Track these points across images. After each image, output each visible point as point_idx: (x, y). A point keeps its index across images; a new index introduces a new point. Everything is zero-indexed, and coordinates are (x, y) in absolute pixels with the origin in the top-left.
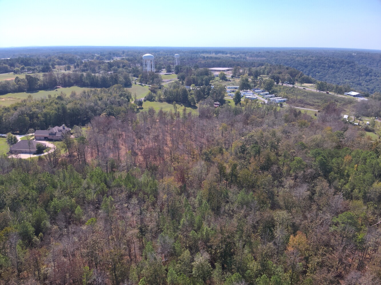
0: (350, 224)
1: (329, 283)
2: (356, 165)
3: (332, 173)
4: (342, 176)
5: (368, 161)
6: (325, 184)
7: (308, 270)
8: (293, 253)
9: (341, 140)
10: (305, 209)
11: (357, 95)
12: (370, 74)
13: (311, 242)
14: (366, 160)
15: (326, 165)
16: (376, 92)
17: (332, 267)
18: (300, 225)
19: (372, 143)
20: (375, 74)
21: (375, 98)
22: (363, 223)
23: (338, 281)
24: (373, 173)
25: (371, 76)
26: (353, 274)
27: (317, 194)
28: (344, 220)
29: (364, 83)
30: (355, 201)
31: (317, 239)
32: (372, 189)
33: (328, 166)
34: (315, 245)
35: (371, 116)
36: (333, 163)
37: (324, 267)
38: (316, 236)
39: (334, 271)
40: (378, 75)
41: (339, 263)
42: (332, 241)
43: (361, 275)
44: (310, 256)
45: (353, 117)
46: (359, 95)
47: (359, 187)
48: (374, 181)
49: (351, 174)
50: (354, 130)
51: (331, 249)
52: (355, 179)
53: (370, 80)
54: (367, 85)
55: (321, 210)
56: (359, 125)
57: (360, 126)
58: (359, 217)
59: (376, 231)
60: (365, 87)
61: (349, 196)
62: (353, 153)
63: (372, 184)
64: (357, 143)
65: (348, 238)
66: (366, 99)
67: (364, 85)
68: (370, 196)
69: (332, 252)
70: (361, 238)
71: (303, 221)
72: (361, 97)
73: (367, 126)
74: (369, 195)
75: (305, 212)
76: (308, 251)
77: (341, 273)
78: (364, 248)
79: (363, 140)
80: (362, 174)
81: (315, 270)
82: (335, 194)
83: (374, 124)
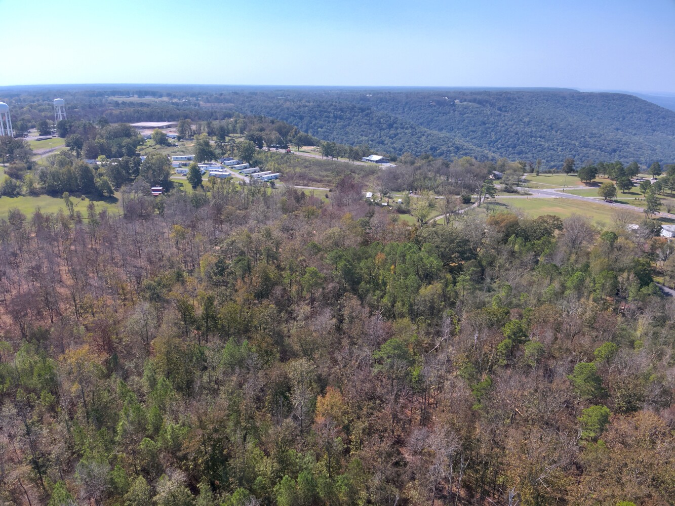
0: (399, 356)
1: (385, 457)
2: (393, 267)
3: (363, 283)
4: (377, 286)
5: (408, 257)
6: (355, 302)
7: (351, 446)
8: (326, 425)
9: (367, 231)
10: (333, 348)
11: (380, 160)
12: (395, 125)
13: (349, 400)
14: (404, 256)
15: (353, 273)
16: (405, 153)
17: (386, 430)
18: (329, 375)
19: (409, 230)
20: (402, 124)
21: (406, 162)
22: (416, 351)
23: (397, 450)
24: (417, 274)
25: (397, 128)
26: (416, 435)
27: (347, 321)
28: (389, 353)
29: (388, 140)
30: (400, 321)
31: (357, 391)
32: (419, 297)
33: (355, 273)
34: (355, 403)
35: (404, 190)
36: (362, 269)
37: (374, 433)
38: (354, 387)
39: (389, 435)
40: (405, 127)
41: (393, 423)
42: (378, 389)
43: (428, 432)
44: (351, 422)
45: (379, 195)
46: (383, 159)
47: (402, 297)
48: (420, 286)
49: (388, 281)
50: (383, 215)
51: (379, 402)
52: (394, 287)
53: (396, 135)
54: (392, 143)
55: (355, 344)
56: (388, 205)
57: (390, 206)
58: (408, 344)
59: (435, 359)
60: (390, 147)
61: (390, 314)
62: (387, 249)
63: (418, 291)
64: (389, 233)
65: (399, 379)
66: (392, 165)
67: (387, 144)
68: (418, 309)
69: (381, 406)
70: (416, 374)
71: (332, 368)
72: (387, 163)
73: (400, 206)
74: (416, 307)
75: (333, 352)
76: (346, 416)
77: (399, 436)
78: (423, 389)
79: (398, 226)
80: (402, 278)
81: (361, 443)
82: (371, 315)
83: (408, 201)
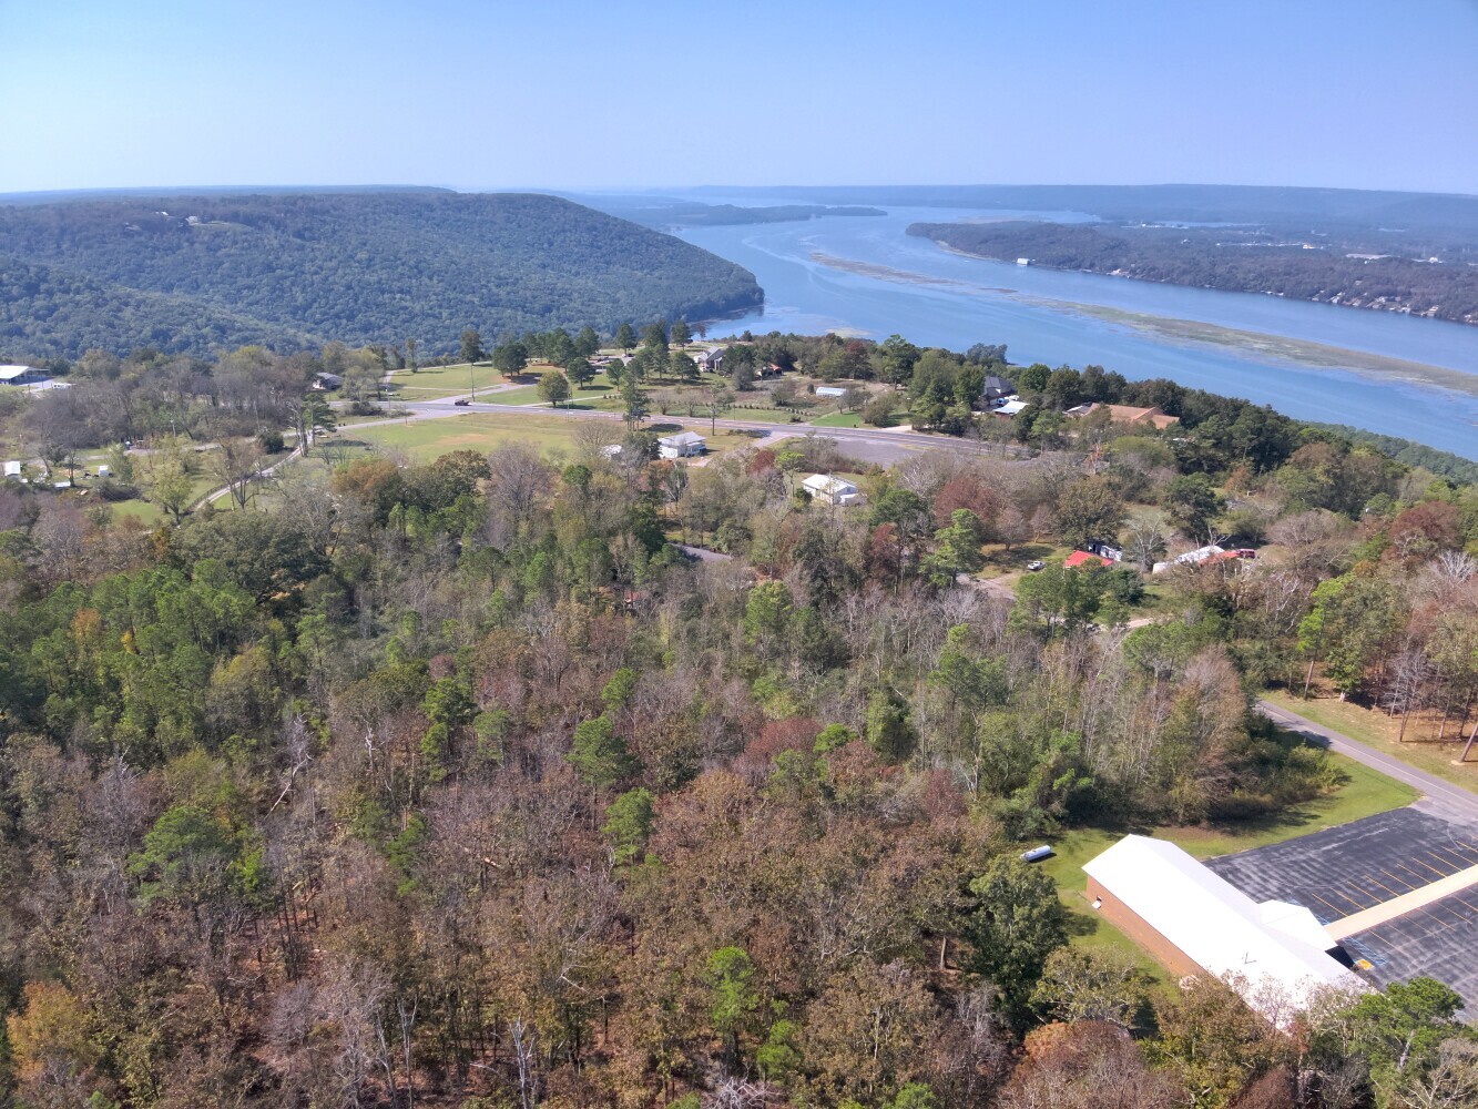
0: (197, 846)
1: (224, 1088)
2: (127, 636)
3: (52, 699)
4: (94, 695)
5: (161, 603)
6: (43, 751)
7: (132, 1101)
8: (51, 1079)
9: (31, 561)
10: (10, 887)
11: (22, 375)
12: (43, 287)
13: (94, 996)
14: (151, 603)
15: (16, 681)
16: (89, 352)
17: (208, 1027)
18: (22, 957)
19: (147, 537)
20: (62, 282)
21: (95, 374)
22: (237, 818)
23: (249, 1059)
24: (196, 639)
25: (50, 293)
26: (285, 1003)
27: (32, 807)
28: (169, 846)
29: (31, 325)
30: (177, 763)
31: (107, 968)
32: (213, 693)
33: (24, 679)
34: (113, 996)
35: (107, 442)
36: (39, 663)
37: (181, 1046)
38: (100, 959)
39: (221, 1036)
40: (73, 287)
41: (222, 1002)
42: (163, 942)
43: (311, 987)
44: (114, 1046)
45: (40, 463)
46: (29, 373)
47: (171, 705)
48: (210, 666)
49: (121, 674)
50: (64, 512)
51: (172, 971)
52: (142, 686)
53: (52, 310)
54: (47, 331)
55: (72, 857)
56: (73, 486)
57: (81, 488)
58: (214, 809)
59: (288, 820)
60: (41, 340)
61: (148, 755)
62: (98, 596)
63: (207, 679)
64: (94, 555)
65: (211, 897)
66: (61, 384)
67: (34, 334)
68: (218, 720)
69: (181, 980)
70: (252, 872)
71: (25, 936)
72: (43, 380)
73: (107, 483)
74: (213, 718)
75: (16, 897)
76: (98, 1035)
77: (245, 1026)
78: (277, 898)
79: (114, 536)
80: (158, 657)
81: (155, 1082)
82: (96, 771)
83: (126, 467)
